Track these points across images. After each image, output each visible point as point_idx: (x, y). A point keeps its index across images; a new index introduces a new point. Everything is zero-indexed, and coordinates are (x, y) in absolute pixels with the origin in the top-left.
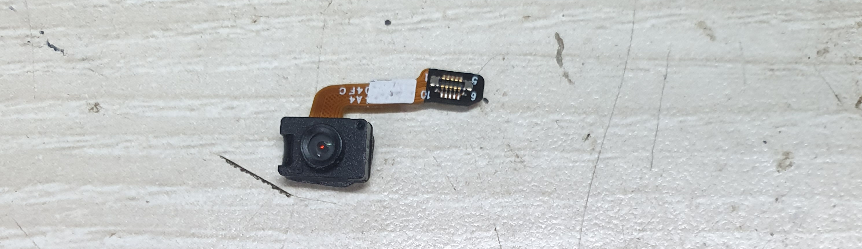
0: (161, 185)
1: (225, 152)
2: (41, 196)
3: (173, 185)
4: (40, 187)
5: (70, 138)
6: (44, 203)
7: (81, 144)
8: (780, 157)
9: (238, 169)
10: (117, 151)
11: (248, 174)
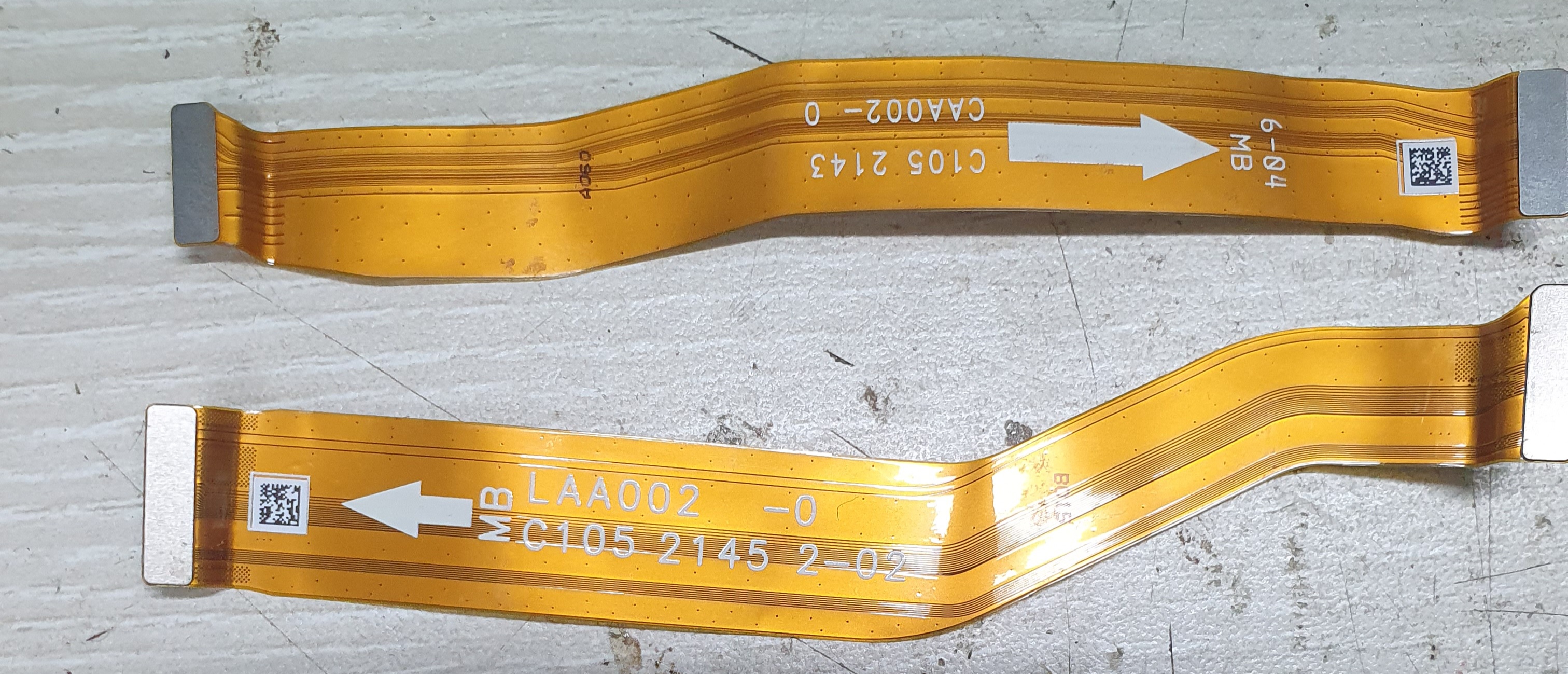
0: (644, 65)
1: (715, 28)
2: (508, 79)
3: (658, 64)
4: (505, 69)
5: (536, 14)
6: (512, 87)
7: (549, 20)
8: (1324, 21)
9: (730, 46)
10: (592, 28)
11: (742, 52)
